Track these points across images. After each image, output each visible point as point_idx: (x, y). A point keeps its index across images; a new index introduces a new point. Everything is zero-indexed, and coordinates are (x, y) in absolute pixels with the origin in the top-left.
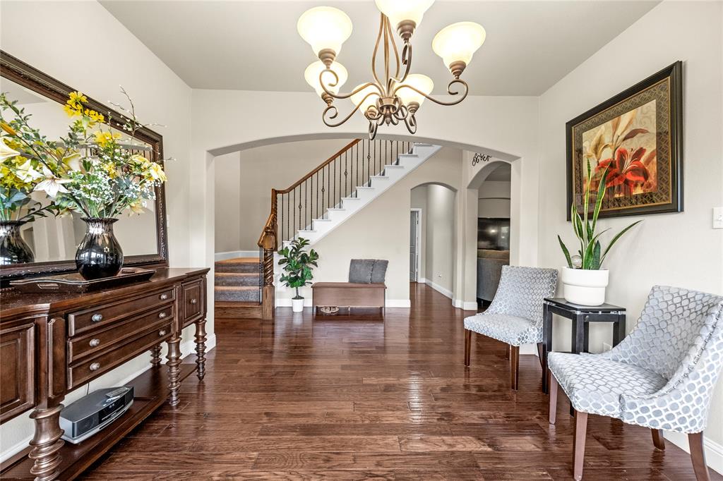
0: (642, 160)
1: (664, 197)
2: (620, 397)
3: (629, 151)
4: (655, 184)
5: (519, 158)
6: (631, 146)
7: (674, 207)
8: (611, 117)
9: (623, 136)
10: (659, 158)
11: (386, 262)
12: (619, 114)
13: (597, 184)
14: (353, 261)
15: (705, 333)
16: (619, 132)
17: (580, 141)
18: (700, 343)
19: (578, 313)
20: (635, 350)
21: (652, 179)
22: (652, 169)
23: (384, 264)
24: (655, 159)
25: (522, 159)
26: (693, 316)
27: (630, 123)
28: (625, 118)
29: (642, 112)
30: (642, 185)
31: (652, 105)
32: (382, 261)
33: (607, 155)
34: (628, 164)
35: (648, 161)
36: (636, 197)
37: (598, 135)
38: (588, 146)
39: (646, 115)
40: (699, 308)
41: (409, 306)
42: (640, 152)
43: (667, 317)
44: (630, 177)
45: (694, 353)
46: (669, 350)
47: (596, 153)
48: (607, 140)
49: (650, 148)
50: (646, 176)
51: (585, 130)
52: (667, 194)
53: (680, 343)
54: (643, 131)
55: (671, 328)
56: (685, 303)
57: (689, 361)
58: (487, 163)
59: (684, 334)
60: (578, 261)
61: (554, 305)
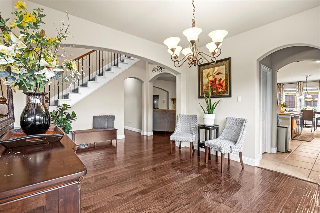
0: (221, 82)
1: (227, 93)
2: (231, 147)
3: (217, 78)
4: (225, 89)
5: (180, 74)
6: (218, 77)
7: (230, 96)
8: (213, 67)
9: (216, 74)
10: (226, 82)
11: (114, 116)
12: (215, 67)
13: (208, 87)
14: (94, 117)
15: (243, 127)
16: (215, 72)
17: (202, 72)
18: (242, 130)
19: (210, 127)
20: (225, 136)
21: (224, 87)
22: (224, 85)
23: (113, 117)
24: (225, 82)
25: (182, 74)
26: (237, 124)
27: (218, 70)
28: (217, 68)
29: (221, 68)
30: (221, 89)
31: (224, 66)
32: (111, 116)
33: (211, 78)
34: (217, 82)
35: (223, 82)
36: (219, 92)
37: (208, 71)
38: (205, 75)
39: (222, 69)
40: (238, 122)
41: (124, 138)
42: (220, 79)
43: (231, 125)
44: (218, 86)
45: (241, 132)
46: (233, 134)
47: (208, 77)
48: (211, 74)
49: (223, 79)
50: (222, 86)
51: (204, 69)
52: (228, 92)
53: (235, 131)
54: (221, 74)
55: (232, 128)
56: (235, 121)
57: (241, 135)
58: (161, 72)
59: (236, 129)
60: (206, 111)
61: (201, 126)
